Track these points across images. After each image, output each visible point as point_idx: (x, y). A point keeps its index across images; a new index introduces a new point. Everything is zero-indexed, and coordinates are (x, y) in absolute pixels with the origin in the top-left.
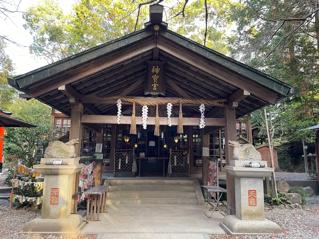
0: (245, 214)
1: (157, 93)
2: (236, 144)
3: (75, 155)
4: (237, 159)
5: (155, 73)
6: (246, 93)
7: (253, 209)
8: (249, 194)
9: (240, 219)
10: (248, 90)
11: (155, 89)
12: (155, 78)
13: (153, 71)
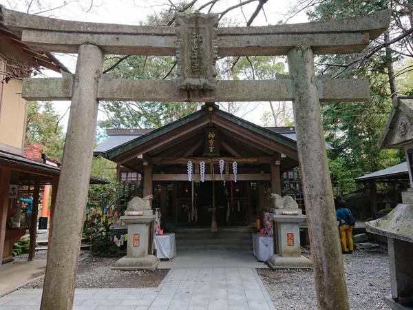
0: (285, 252)
1: (213, 154)
2: (277, 196)
3: (150, 208)
4: (277, 208)
5: (211, 138)
6: (283, 156)
7: (291, 249)
8: (288, 236)
9: (281, 256)
10: (284, 153)
11: (211, 151)
12: (211, 142)
13: (209, 136)
